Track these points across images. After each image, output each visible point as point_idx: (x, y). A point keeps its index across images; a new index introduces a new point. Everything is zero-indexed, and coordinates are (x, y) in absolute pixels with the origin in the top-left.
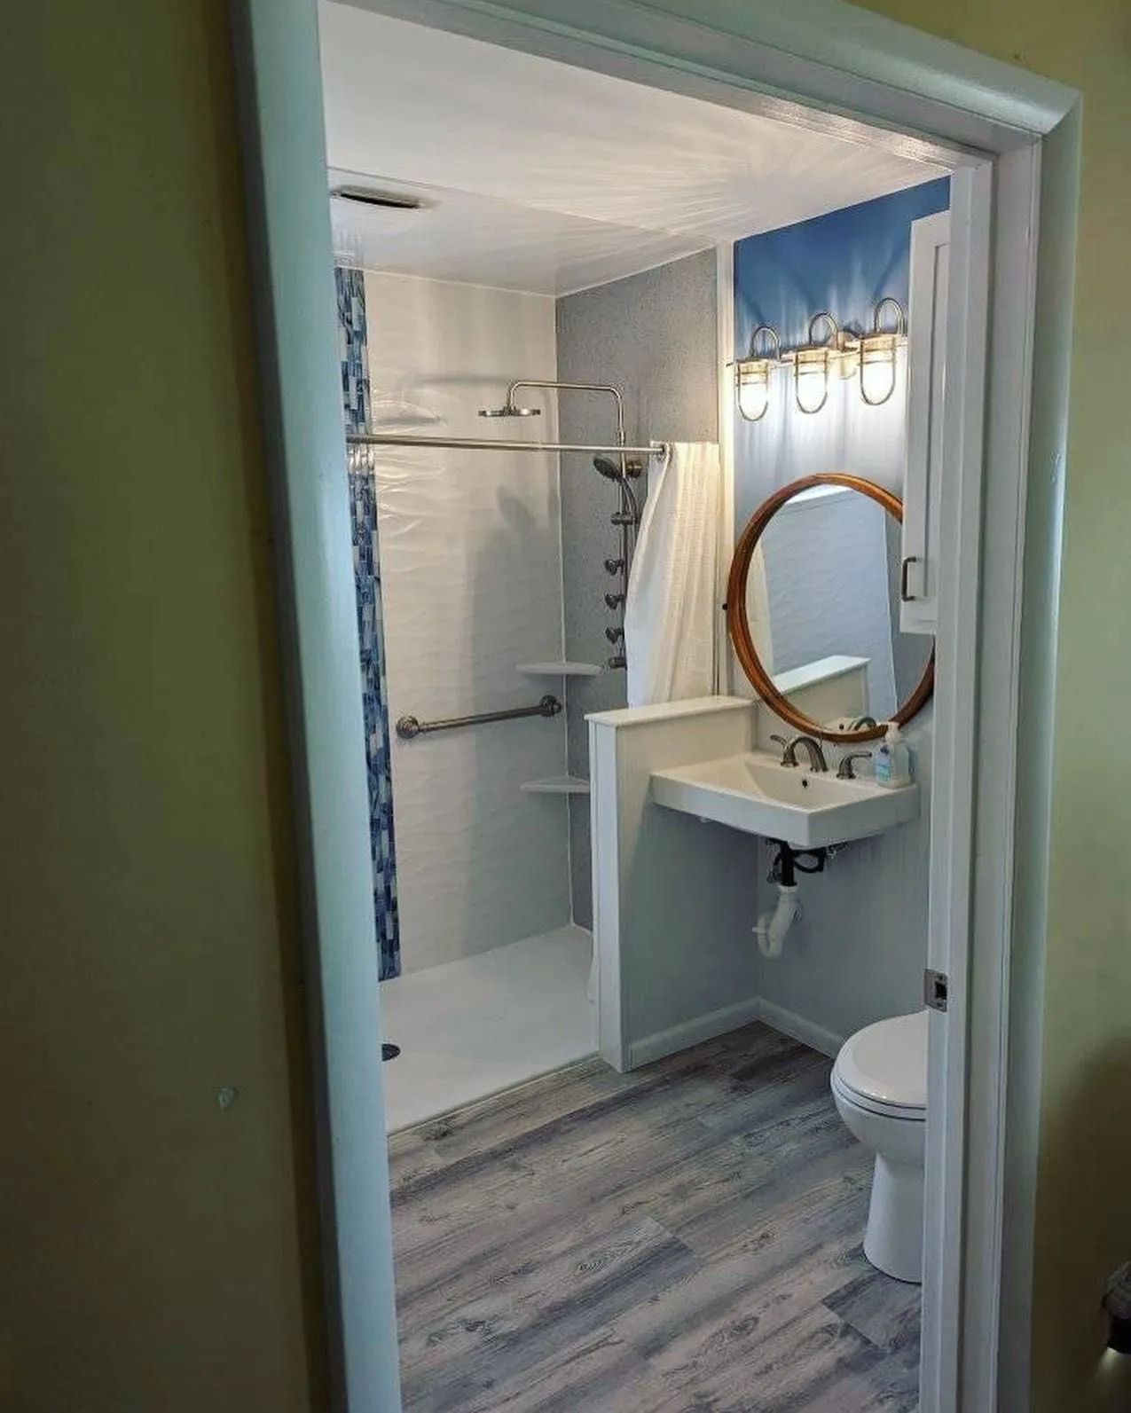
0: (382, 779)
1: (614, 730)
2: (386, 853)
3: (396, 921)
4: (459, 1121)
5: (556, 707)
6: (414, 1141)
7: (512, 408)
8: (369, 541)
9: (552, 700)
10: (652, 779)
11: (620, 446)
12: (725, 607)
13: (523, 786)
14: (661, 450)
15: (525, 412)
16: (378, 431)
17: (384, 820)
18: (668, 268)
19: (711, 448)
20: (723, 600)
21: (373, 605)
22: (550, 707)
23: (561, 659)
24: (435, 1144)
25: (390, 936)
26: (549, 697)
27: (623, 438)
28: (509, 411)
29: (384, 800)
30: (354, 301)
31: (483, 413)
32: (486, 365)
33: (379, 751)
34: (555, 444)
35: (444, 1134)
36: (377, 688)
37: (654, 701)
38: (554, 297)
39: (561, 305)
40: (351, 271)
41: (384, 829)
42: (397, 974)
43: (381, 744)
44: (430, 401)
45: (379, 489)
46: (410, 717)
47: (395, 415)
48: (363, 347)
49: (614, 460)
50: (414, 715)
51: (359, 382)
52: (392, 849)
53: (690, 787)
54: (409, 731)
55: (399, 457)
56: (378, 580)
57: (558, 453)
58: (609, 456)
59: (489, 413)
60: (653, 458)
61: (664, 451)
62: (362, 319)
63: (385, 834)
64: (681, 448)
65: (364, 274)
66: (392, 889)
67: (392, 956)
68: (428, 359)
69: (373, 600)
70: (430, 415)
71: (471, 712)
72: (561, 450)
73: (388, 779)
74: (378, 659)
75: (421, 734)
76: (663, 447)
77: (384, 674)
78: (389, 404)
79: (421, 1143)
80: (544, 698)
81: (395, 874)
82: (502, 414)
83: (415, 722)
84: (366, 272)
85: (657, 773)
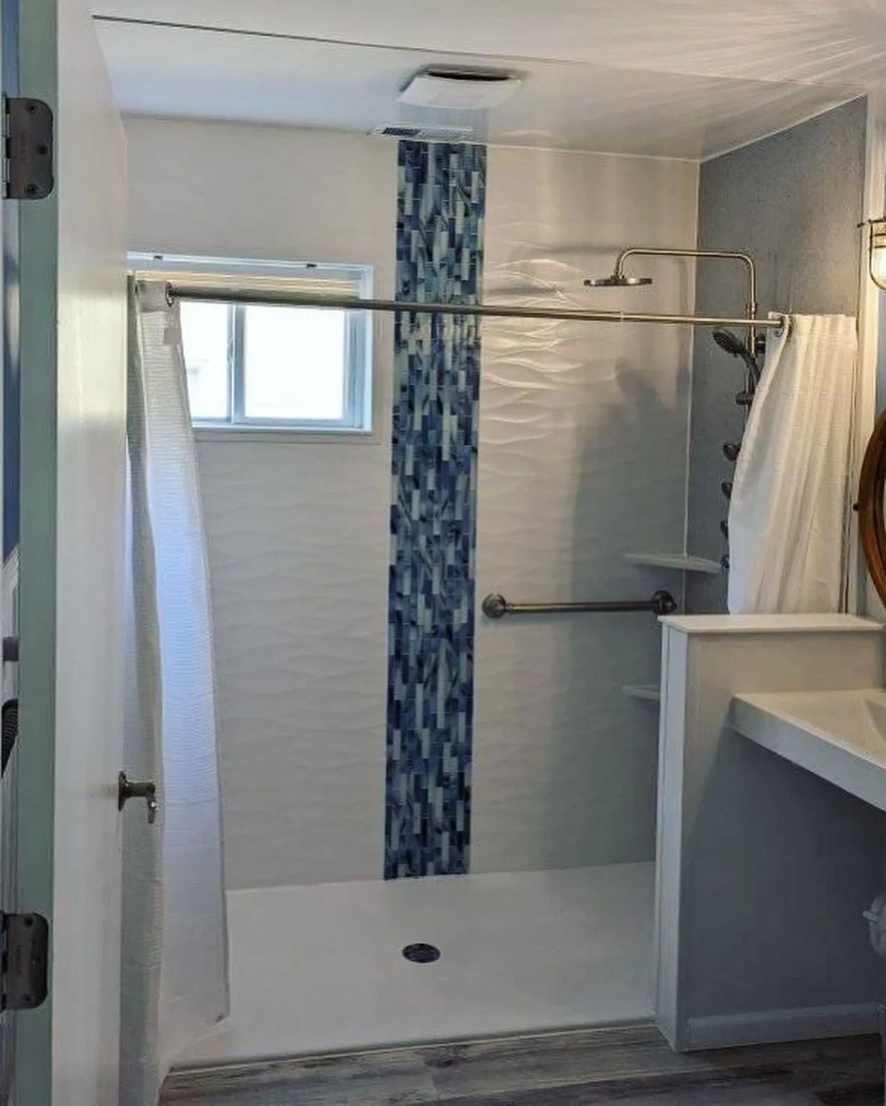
0: (463, 657)
1: (687, 638)
2: (462, 739)
3: (467, 812)
4: (472, 1053)
5: (669, 604)
6: (416, 1061)
7: (621, 277)
8: (469, 409)
9: (667, 597)
10: (734, 702)
11: (751, 319)
12: (856, 508)
13: (625, 688)
14: (779, 322)
15: (632, 281)
16: (488, 302)
17: (462, 701)
18: (814, 122)
20: (855, 500)
21: (466, 477)
22: (661, 604)
23: (682, 552)
24: (436, 1071)
25: (460, 827)
26: (663, 592)
27: (753, 309)
28: (616, 281)
29: (464, 679)
30: (475, 175)
31: (587, 283)
32: (613, 233)
33: (463, 626)
34: (689, 316)
35: (449, 1063)
36: (465, 561)
37: (757, 610)
38: (698, 162)
39: (707, 171)
40: (474, 146)
41: (462, 711)
42: (465, 871)
43: (465, 621)
44: (549, 270)
45: (484, 360)
46: (499, 596)
47: (508, 285)
48: (480, 221)
49: (740, 336)
50: (503, 595)
51: (472, 254)
52: (469, 733)
53: (773, 717)
54: (497, 610)
55: (509, 328)
56: (475, 450)
57: (692, 326)
58: (730, 329)
59: (593, 282)
60: (770, 333)
61: (782, 325)
62: (482, 192)
63: (462, 716)
64: (804, 321)
65: (488, 149)
66: (466, 776)
67: (461, 849)
68: (549, 230)
69: (467, 472)
70: (547, 284)
71: (567, 599)
72: (696, 323)
73: (470, 658)
74: (468, 530)
75: (507, 615)
76: (782, 319)
77: (474, 546)
78: (503, 275)
79: (422, 1064)
80: (656, 594)
81: (470, 760)
82: (607, 283)
83: (503, 602)
84: (489, 146)
85: (740, 696)
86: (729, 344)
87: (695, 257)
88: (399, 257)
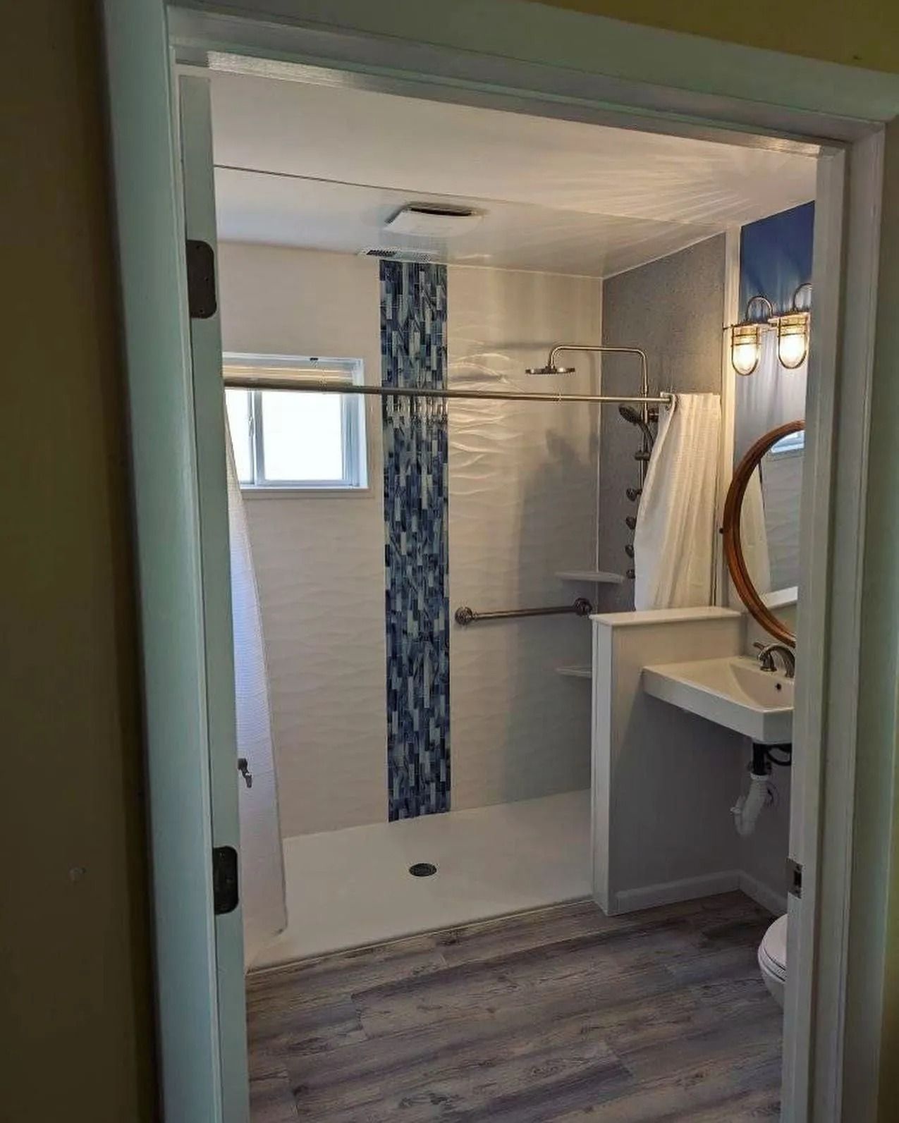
0: (442, 655)
1: (610, 628)
2: (443, 713)
3: (448, 767)
4: (467, 934)
5: (587, 607)
6: (430, 944)
7: (552, 367)
8: (441, 470)
9: (585, 602)
10: (644, 672)
11: (644, 397)
12: (721, 531)
13: (558, 670)
14: (668, 400)
15: (561, 370)
16: (452, 387)
17: (442, 686)
18: (687, 251)
19: (714, 399)
20: (721, 526)
21: (441, 520)
22: (582, 608)
23: (595, 570)
24: (443, 948)
25: (443, 778)
26: (584, 599)
27: (646, 390)
28: (549, 370)
29: (442, 670)
30: (439, 288)
31: (528, 371)
32: (543, 335)
33: (441, 632)
34: (598, 396)
35: (453, 942)
36: (442, 584)
37: (656, 606)
38: (602, 279)
39: (607, 284)
40: (437, 266)
41: (442, 693)
42: (448, 810)
43: (442, 628)
44: (496, 361)
45: (451, 432)
46: (466, 608)
47: (467, 374)
48: (444, 324)
49: (637, 410)
50: (470, 607)
51: (439, 349)
52: (447, 710)
53: (674, 682)
54: (466, 618)
55: (470, 407)
56: (446, 500)
57: (600, 403)
58: (633, 405)
59: (533, 371)
60: (662, 407)
61: (670, 402)
62: (444, 302)
63: (442, 698)
64: (685, 398)
65: (448, 268)
66: (446, 740)
67: (444, 794)
68: (495, 333)
69: (441, 516)
70: (494, 373)
71: (516, 607)
72: (603, 401)
73: (447, 654)
74: (443, 561)
75: (473, 621)
76: (670, 398)
77: (447, 573)
78: (463, 365)
79: (433, 946)
80: (579, 599)
81: (449, 730)
82: (543, 372)
83: (470, 612)
84: (449, 266)
85: (646, 667)
86: (630, 415)
87: (600, 352)
88: (384, 352)
